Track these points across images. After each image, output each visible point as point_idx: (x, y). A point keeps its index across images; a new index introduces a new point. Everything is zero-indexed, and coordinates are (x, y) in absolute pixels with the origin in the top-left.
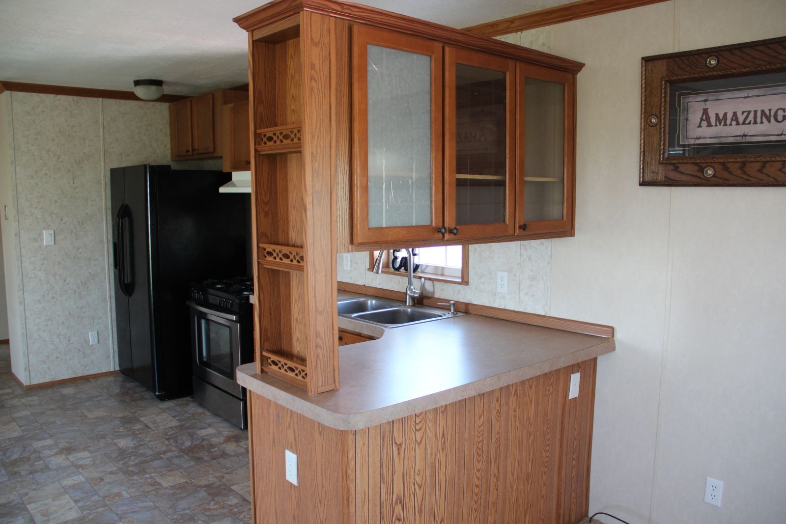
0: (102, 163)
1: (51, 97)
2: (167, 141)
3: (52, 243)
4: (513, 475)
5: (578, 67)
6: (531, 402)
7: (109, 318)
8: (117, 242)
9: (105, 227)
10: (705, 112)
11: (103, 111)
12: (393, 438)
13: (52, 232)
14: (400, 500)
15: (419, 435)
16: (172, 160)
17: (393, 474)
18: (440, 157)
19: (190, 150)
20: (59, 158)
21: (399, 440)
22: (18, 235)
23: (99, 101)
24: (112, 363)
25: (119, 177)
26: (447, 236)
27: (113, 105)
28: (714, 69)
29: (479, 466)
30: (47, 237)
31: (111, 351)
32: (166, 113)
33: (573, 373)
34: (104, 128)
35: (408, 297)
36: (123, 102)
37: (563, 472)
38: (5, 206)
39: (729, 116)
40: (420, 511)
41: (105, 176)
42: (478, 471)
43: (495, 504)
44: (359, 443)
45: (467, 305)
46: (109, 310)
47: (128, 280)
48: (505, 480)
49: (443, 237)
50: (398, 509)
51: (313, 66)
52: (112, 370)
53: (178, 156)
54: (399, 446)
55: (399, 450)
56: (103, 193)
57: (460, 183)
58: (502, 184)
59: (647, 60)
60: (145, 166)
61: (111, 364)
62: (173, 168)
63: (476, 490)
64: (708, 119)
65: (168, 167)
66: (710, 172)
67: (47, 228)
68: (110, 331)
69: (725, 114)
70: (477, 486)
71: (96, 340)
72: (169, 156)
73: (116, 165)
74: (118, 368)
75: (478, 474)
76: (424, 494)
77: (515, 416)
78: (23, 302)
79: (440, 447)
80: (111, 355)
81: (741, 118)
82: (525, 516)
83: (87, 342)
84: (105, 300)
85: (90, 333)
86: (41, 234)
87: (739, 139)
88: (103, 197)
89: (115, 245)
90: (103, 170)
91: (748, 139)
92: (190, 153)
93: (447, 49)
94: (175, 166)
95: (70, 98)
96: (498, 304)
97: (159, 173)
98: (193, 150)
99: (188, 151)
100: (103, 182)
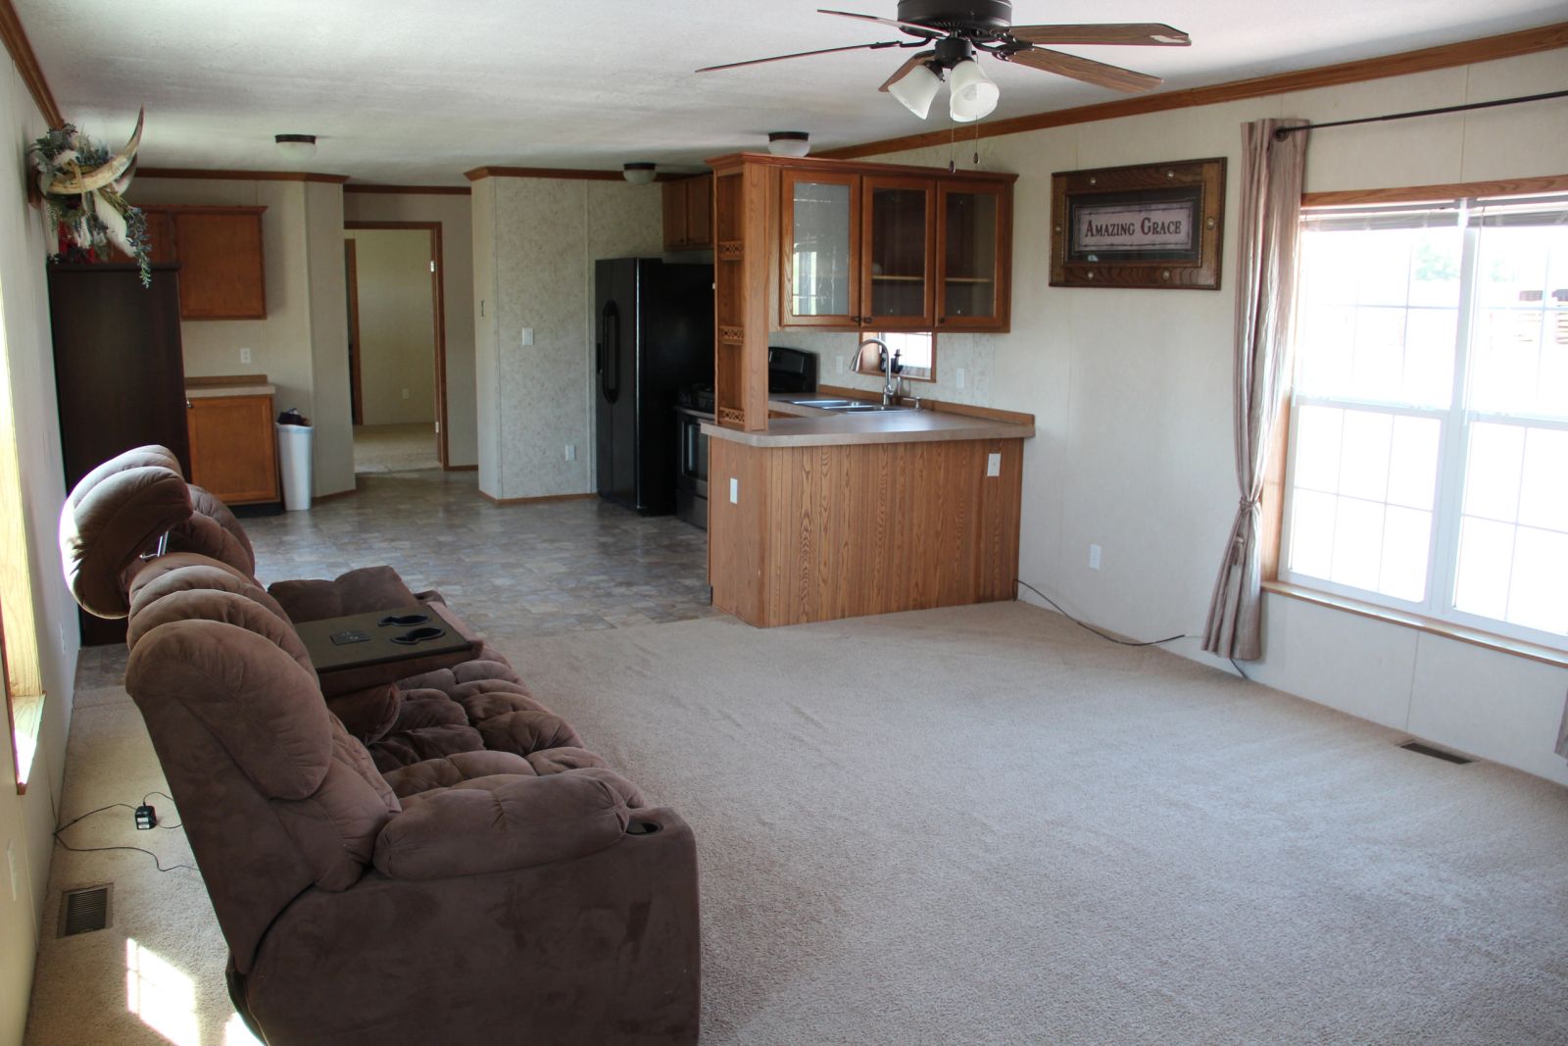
0: (586, 253)
1: (535, 180)
2: (660, 227)
3: (532, 343)
4: (920, 527)
5: (1014, 177)
6: (940, 468)
7: (588, 431)
8: (601, 342)
9: (587, 326)
10: (1090, 223)
11: (588, 193)
12: (803, 466)
13: (532, 330)
14: (807, 515)
15: (825, 469)
16: (665, 250)
17: (803, 493)
18: (857, 262)
19: (685, 239)
20: (540, 249)
21: (808, 468)
22: (497, 333)
23: (584, 183)
24: (589, 483)
25: (606, 272)
26: (863, 324)
27: (600, 185)
28: (1094, 187)
29: (883, 509)
30: (526, 336)
31: (589, 470)
32: (659, 195)
33: (992, 453)
34: (589, 213)
35: (885, 396)
36: (610, 183)
37: (982, 545)
38: (483, 302)
39: (1104, 227)
40: (826, 529)
41: (589, 269)
42: (882, 513)
43: (900, 547)
44: (775, 463)
45: (934, 403)
46: (588, 424)
47: (612, 385)
48: (911, 529)
49: (860, 325)
50: (806, 522)
51: (752, 202)
52: (589, 492)
53: (671, 245)
54: (808, 473)
55: (807, 477)
56: (586, 288)
57: (875, 283)
58: (921, 283)
59: (1056, 176)
60: (635, 260)
61: (588, 485)
62: (665, 261)
63: (880, 529)
64: (1091, 230)
65: (659, 260)
66: (1091, 275)
67: (527, 326)
68: (588, 446)
69: (1101, 226)
70: (881, 526)
71: (573, 456)
72: (661, 246)
73: (600, 257)
74: (595, 491)
75: (883, 516)
76: (829, 516)
77: (922, 476)
78: (499, 407)
79: (844, 483)
80: (589, 474)
81: (1110, 230)
82: (936, 569)
83: (563, 457)
84: (584, 410)
85: (567, 448)
86: (520, 333)
87: (1109, 248)
88: (587, 292)
89: (598, 347)
90: (587, 263)
91: (1115, 248)
92: (685, 243)
93: (865, 179)
94: (666, 258)
95: (554, 181)
96: (957, 400)
97: (650, 267)
98: (688, 239)
99: (682, 241)
100: (587, 275)
